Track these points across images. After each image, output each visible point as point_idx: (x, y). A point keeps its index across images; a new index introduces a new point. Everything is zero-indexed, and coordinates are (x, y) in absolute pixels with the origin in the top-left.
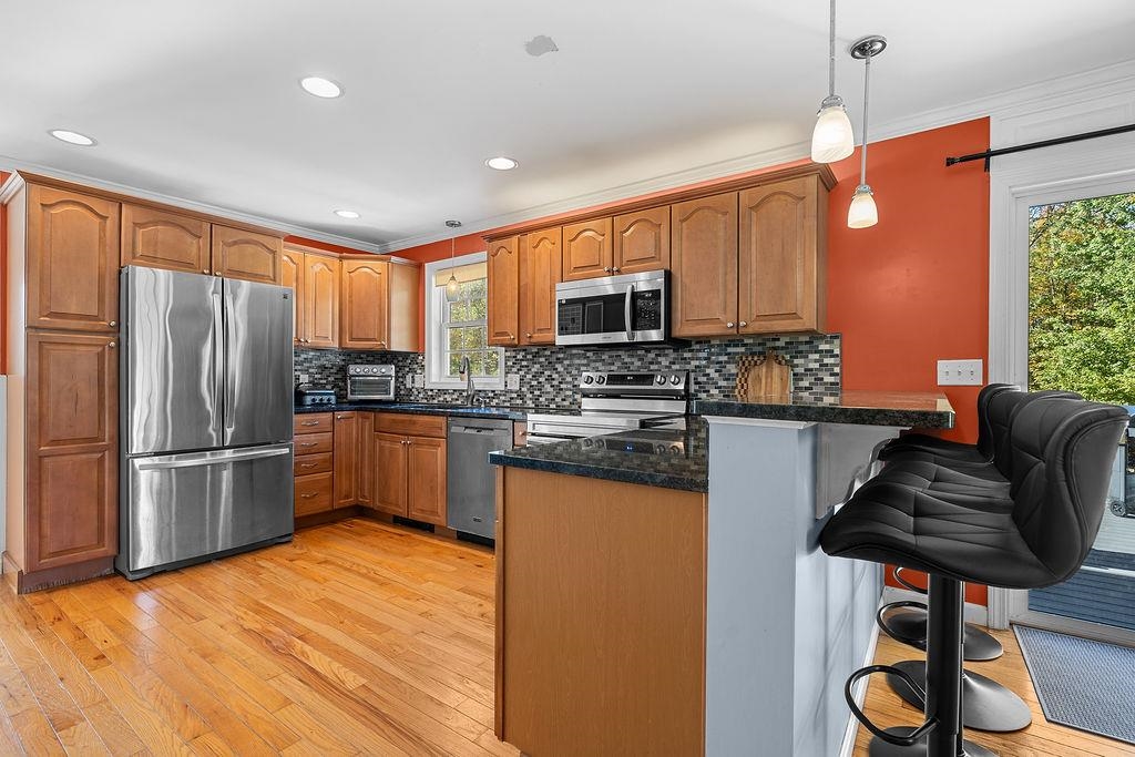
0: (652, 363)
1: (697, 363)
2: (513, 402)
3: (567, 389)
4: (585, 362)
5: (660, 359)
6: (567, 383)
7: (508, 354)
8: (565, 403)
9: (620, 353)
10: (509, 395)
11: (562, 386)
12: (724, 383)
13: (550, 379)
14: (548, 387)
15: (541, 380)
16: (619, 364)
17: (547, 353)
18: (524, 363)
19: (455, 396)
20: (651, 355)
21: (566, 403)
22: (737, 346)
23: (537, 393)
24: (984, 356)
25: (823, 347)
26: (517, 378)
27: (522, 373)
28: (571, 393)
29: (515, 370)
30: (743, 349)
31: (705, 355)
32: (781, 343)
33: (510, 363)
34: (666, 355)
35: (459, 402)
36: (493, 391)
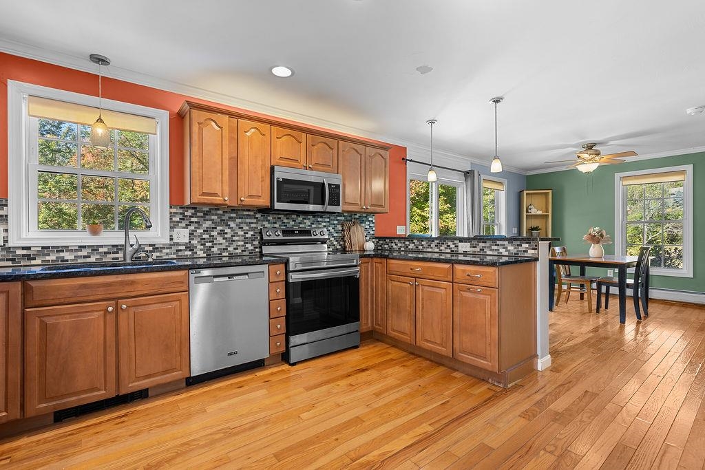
0: (300, 223)
1: (324, 224)
2: (180, 254)
3: (239, 241)
4: (255, 221)
5: (305, 221)
6: (238, 236)
7: (174, 210)
8: (237, 251)
9: (280, 216)
10: (174, 248)
11: (234, 238)
12: (336, 235)
13: (222, 233)
14: (220, 239)
15: (212, 233)
16: (280, 223)
17: (220, 212)
18: (193, 220)
19: (84, 252)
20: (300, 219)
21: (239, 251)
22: (341, 216)
23: (209, 244)
24: (406, 225)
25: (370, 219)
26: (187, 232)
27: (192, 228)
28: (242, 243)
29: (183, 224)
30: (343, 218)
31: (328, 220)
32: (357, 217)
33: (176, 219)
34: (309, 219)
35: (92, 259)
36: (150, 245)
